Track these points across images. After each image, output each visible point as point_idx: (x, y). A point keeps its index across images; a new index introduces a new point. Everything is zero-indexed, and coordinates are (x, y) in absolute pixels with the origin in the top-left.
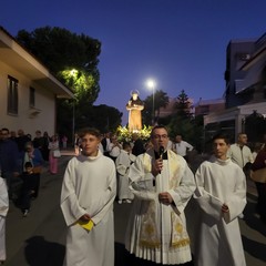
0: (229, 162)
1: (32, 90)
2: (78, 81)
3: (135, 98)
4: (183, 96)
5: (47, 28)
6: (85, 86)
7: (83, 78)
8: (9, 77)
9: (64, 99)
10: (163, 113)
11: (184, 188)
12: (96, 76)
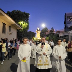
0: (61, 46)
1: (10, 27)
2: (23, 25)
3: (38, 29)
4: (52, 29)
5: (15, 10)
6: (25, 26)
7: (25, 24)
8: (3, 23)
9: (19, 30)
10: (47, 33)
11: (49, 52)
12: (28, 23)
